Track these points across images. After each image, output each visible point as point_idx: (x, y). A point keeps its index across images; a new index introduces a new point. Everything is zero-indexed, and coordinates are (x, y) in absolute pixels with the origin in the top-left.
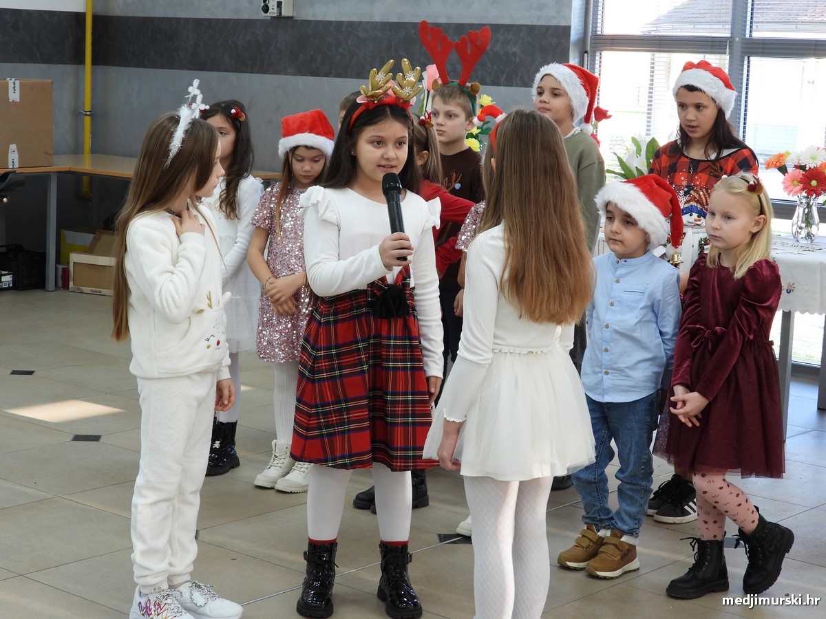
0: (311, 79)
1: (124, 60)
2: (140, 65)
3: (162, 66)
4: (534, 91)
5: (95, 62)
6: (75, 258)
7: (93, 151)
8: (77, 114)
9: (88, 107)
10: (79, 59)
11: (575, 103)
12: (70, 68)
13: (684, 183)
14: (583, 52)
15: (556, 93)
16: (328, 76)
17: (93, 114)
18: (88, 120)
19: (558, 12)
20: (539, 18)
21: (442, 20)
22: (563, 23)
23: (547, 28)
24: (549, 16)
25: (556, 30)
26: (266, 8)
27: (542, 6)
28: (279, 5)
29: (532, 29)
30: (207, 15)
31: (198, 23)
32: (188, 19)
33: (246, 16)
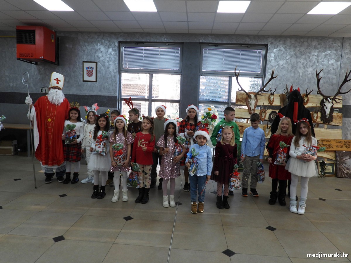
14: (119, 101)
19: (114, 94)
20: (110, 94)
21: (87, 94)
22: (116, 96)
23: (112, 96)
24: (112, 94)
25: (114, 97)
26: (42, 91)
27: (110, 92)
28: (45, 90)
29: (108, 96)
30: (24, 92)
31: (21, 94)
32: (18, 93)
33: (35, 92)
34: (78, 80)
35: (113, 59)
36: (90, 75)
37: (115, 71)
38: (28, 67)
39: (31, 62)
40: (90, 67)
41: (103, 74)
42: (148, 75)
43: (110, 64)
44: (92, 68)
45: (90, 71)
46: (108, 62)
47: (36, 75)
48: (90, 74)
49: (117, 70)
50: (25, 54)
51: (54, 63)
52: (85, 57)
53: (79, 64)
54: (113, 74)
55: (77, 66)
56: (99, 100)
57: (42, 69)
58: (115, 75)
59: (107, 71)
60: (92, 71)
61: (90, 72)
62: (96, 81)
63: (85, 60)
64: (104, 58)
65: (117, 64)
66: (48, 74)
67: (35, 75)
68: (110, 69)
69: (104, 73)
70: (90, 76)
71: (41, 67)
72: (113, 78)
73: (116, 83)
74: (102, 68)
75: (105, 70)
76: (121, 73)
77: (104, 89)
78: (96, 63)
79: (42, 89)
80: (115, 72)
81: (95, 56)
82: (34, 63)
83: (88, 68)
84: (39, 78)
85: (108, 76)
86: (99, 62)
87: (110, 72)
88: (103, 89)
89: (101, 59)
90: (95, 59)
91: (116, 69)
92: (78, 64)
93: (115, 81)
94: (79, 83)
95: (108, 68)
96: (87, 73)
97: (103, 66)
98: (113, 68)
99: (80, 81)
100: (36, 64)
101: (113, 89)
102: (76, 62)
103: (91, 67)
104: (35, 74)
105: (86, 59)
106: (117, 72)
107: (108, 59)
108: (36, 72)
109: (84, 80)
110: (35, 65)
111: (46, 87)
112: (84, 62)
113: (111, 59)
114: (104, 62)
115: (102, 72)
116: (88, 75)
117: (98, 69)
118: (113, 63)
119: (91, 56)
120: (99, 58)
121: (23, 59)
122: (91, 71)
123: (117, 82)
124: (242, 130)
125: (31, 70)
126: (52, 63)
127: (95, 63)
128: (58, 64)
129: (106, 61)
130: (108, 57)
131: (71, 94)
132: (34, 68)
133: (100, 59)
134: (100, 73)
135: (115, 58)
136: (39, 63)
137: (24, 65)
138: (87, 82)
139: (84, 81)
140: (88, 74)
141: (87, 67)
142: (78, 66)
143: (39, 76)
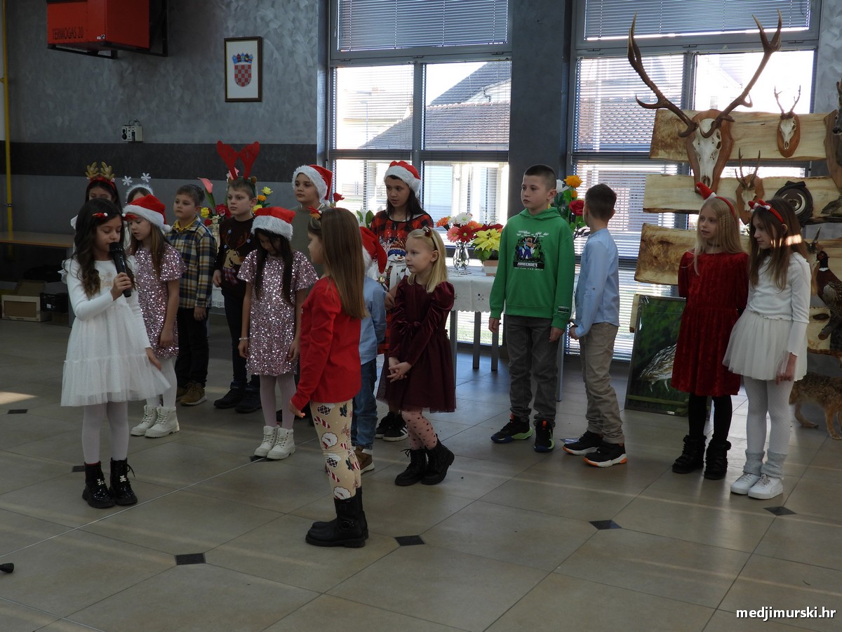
1: (32, 171)
2: (44, 173)
3: (58, 174)
4: (293, 183)
5: (13, 173)
6: (5, 298)
7: (14, 230)
8: (3, 205)
9: (9, 201)
11: (320, 190)
13: (390, 236)
14: (325, 160)
15: (308, 184)
17: (13, 206)
18: (10, 210)
19: (309, 136)
20: (297, 140)
21: (238, 142)
22: (312, 143)
23: (303, 146)
24: (303, 139)
25: (309, 145)
26: (125, 137)
27: (298, 133)
28: (133, 134)
29: (293, 147)
30: (87, 141)
31: (81, 146)
32: (74, 144)
33: (112, 142)
34: (215, 98)
35: (305, 22)
36: (243, 80)
37: (309, 62)
38: (95, 68)
40: (243, 54)
41: (277, 73)
42: (410, 68)
43: (297, 41)
44: (248, 58)
45: (243, 67)
46: (291, 35)
47: (115, 89)
48: (243, 76)
49: (316, 58)
51: (148, 49)
52: (230, 23)
53: (216, 47)
54: (304, 72)
55: (212, 55)
56: (267, 159)
57: (128, 72)
58: (311, 75)
59: (288, 65)
60: (250, 67)
61: (243, 72)
62: (259, 100)
63: (231, 35)
64: (279, 24)
65: (315, 40)
66: (141, 84)
67: (112, 88)
68: (295, 56)
69: (280, 72)
70: (243, 85)
71: (124, 64)
72: (306, 87)
73: (313, 100)
74: (274, 56)
75: (283, 62)
76: (332, 69)
77: (281, 121)
78: (260, 40)
79: (124, 131)
80: (310, 67)
81: (255, 18)
82: (108, 53)
83: (238, 58)
84: (120, 97)
85: (292, 79)
86: (267, 36)
87: (297, 65)
88: (277, 125)
89: (273, 25)
90: (256, 28)
91: (312, 56)
92: (212, 48)
93: (310, 96)
94: (215, 108)
95: (292, 53)
96: (236, 76)
97: (277, 49)
98: (304, 52)
99: (218, 100)
100: (114, 56)
102: (209, 43)
103: (245, 54)
104: (112, 85)
105: (232, 31)
106: (314, 65)
107: (290, 25)
108: (115, 81)
109: (229, 96)
110: (110, 61)
111: (136, 124)
112: (226, 40)
113: (298, 24)
114: (281, 36)
115: (274, 67)
116: (240, 80)
117: (265, 61)
118: (304, 37)
119: (247, 18)
120: (267, 24)
122: (246, 68)
123: (316, 100)
124: (666, 256)
125: (102, 75)
126: (142, 50)
127: (257, 42)
128: (165, 53)
129: (285, 33)
130: (291, 18)
131: (196, 142)
132: (110, 70)
133: (268, 27)
134: (271, 73)
135: (311, 21)
136: (118, 53)
138: (236, 104)
139: (228, 100)
140: (240, 76)
141: (236, 55)
142: (214, 53)
143: (121, 92)
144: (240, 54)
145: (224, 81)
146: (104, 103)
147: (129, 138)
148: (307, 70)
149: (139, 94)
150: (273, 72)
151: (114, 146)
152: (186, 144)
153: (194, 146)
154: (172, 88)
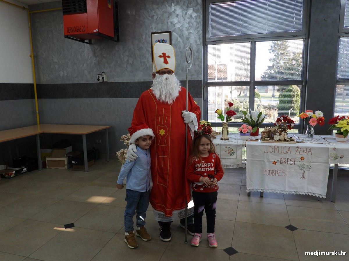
0: (115, 99)
1: (48, 96)
2: (54, 98)
3: (62, 98)
5: (38, 98)
6: (47, 159)
7: (40, 124)
8: (34, 113)
9: (37, 111)
10: (33, 97)
12: (30, 100)
16: (121, 98)
17: (39, 113)
18: (38, 115)
19: (198, 77)
20: (192, 78)
22: (200, 80)
23: (195, 81)
24: (195, 78)
25: (198, 81)
26: (99, 80)
27: (192, 75)
28: (103, 78)
30: (77, 82)
31: (74, 85)
32: (69, 84)
33: (90, 82)
34: (146, 60)
35: (195, 24)
37: (198, 42)
38: (80, 49)
39: (83, 41)
40: (161, 40)
41: (180, 48)
42: (248, 45)
43: (191, 32)
46: (188, 30)
47: (91, 58)
49: (201, 40)
50: (75, 29)
51: (113, 38)
52: (154, 26)
53: (146, 37)
54: (194, 47)
55: (144, 41)
57: (98, 50)
58: (199, 49)
59: (186, 44)
63: (154, 31)
64: (181, 25)
65: (201, 32)
66: (105, 55)
67: (89, 58)
68: (190, 39)
69: (182, 47)
71: (96, 47)
72: (196, 54)
73: (200, 60)
74: (178, 40)
75: (183, 43)
76: (207, 45)
77: (182, 70)
78: (170, 33)
79: (98, 77)
80: (198, 44)
81: (168, 23)
82: (87, 41)
84: (94, 62)
86: (174, 31)
87: (191, 44)
88: (181, 72)
89: (178, 26)
90: (168, 27)
91: (199, 39)
92: (144, 37)
93: (199, 58)
94: (146, 65)
95: (188, 39)
97: (180, 37)
98: (195, 38)
99: (148, 61)
100: (90, 43)
101: (195, 71)
102: (142, 35)
103: (162, 39)
104: (90, 56)
105: (155, 29)
106: (201, 43)
107: (186, 25)
108: (91, 55)
110: (88, 45)
111: (104, 73)
112: (152, 33)
113: (191, 25)
114: (182, 31)
115: (178, 45)
117: (173, 42)
118: (194, 31)
119: (163, 23)
120: (174, 25)
121: (72, 35)
123: (202, 60)
125: (84, 52)
126: (110, 38)
127: (168, 34)
128: (118, 40)
129: (184, 29)
130: (187, 22)
131: (136, 81)
132: (88, 49)
133: (175, 27)
134: (177, 48)
135: (198, 23)
136: (93, 41)
137: (76, 44)
141: (158, 39)
142: (145, 39)
143: (94, 59)
144: (160, 39)
145: (151, 52)
146: (85, 65)
147: (101, 80)
148: (197, 46)
149: (104, 60)
150: (178, 47)
151: (92, 84)
152: (131, 82)
153: (136, 83)
154: (122, 56)
